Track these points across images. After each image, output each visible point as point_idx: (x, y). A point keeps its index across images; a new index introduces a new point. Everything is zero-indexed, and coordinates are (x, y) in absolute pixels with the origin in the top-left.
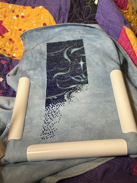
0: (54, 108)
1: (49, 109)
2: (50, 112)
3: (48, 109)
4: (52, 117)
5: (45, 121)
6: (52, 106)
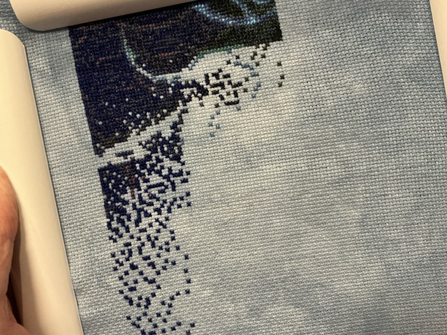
1: (128, 231)
2: (135, 244)
3: (122, 230)
4: (150, 273)
5: (127, 293)
6: (139, 211)
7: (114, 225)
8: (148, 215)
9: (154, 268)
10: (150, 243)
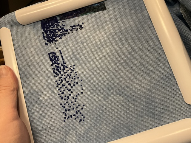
0: (66, 70)
1: (60, 73)
2: (63, 77)
3: (58, 73)
4: (69, 87)
5: (61, 95)
6: (64, 66)
7: (56, 71)
8: (67, 67)
9: (70, 85)
10: (68, 77)
